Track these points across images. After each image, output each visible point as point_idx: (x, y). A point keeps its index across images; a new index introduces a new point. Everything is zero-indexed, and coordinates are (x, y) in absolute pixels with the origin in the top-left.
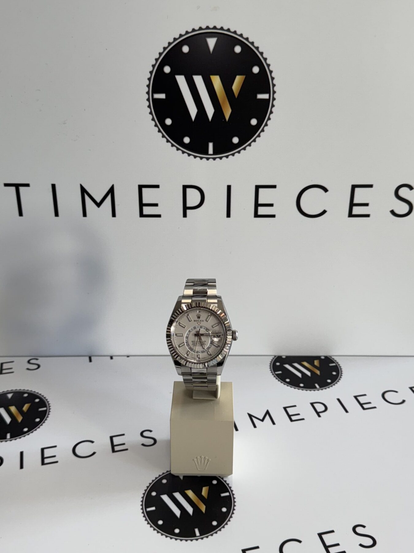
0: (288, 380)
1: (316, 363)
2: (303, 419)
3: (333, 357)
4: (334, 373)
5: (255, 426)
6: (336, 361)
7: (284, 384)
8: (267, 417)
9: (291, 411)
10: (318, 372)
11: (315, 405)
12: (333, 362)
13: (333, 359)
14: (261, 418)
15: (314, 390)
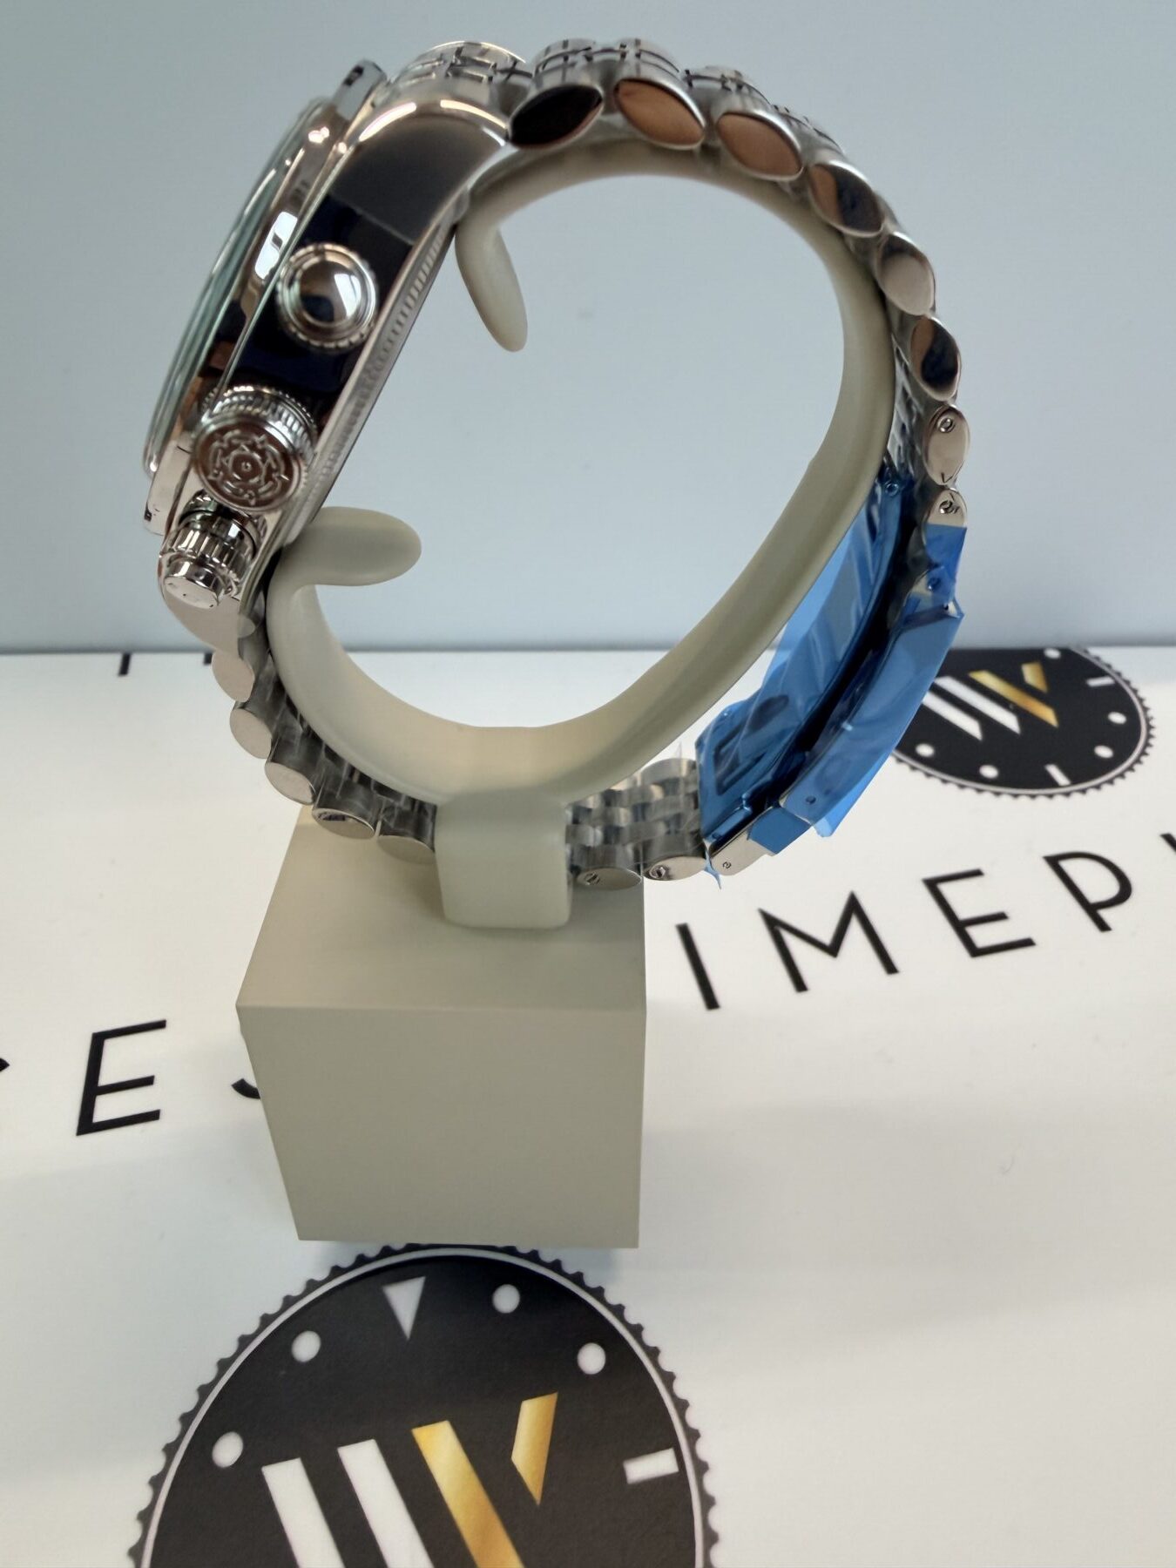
0: (925, 750)
1: (1031, 674)
2: (1027, 943)
3: (1095, 652)
4: (1117, 718)
5: (800, 985)
6: (1109, 666)
7: (913, 768)
8: (855, 927)
9: (964, 899)
10: (1048, 715)
11: (1066, 865)
12: (1100, 673)
13: (1098, 658)
14: (826, 938)
15: (1051, 796)
